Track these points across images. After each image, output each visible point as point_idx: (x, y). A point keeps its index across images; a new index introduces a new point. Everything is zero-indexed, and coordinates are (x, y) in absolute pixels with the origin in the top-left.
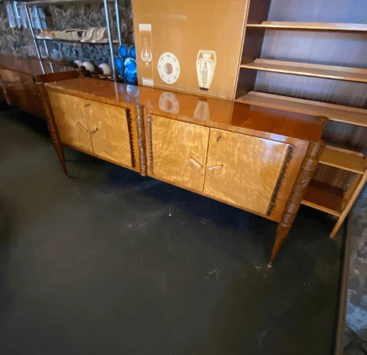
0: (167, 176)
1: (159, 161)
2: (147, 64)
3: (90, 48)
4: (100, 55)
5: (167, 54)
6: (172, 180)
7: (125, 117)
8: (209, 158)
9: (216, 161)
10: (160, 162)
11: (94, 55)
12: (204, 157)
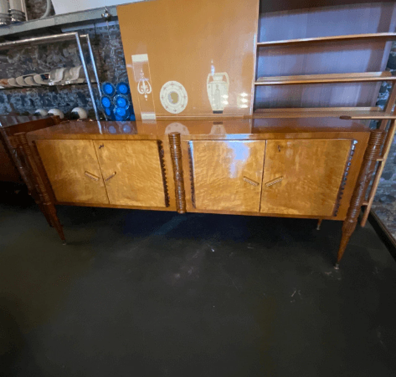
0: (213, 205)
1: (202, 191)
2: (146, 96)
3: (53, 94)
4: (66, 100)
5: (170, 82)
6: (220, 208)
7: (156, 150)
9: (275, 173)
10: (204, 192)
11: (57, 102)
12: (259, 173)
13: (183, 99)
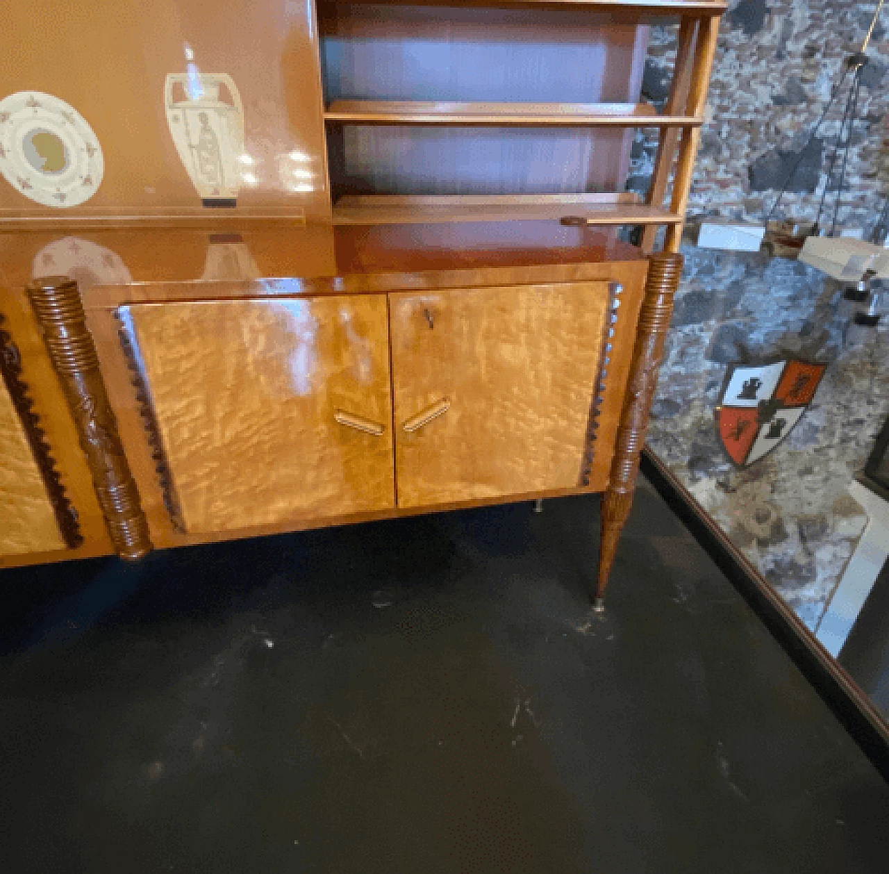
0: (249, 511)
1: (200, 473)
5: (21, 97)
6: (271, 518)
8: (398, 393)
9: (426, 392)
10: (208, 475)
12: (381, 397)
13: (85, 155)
